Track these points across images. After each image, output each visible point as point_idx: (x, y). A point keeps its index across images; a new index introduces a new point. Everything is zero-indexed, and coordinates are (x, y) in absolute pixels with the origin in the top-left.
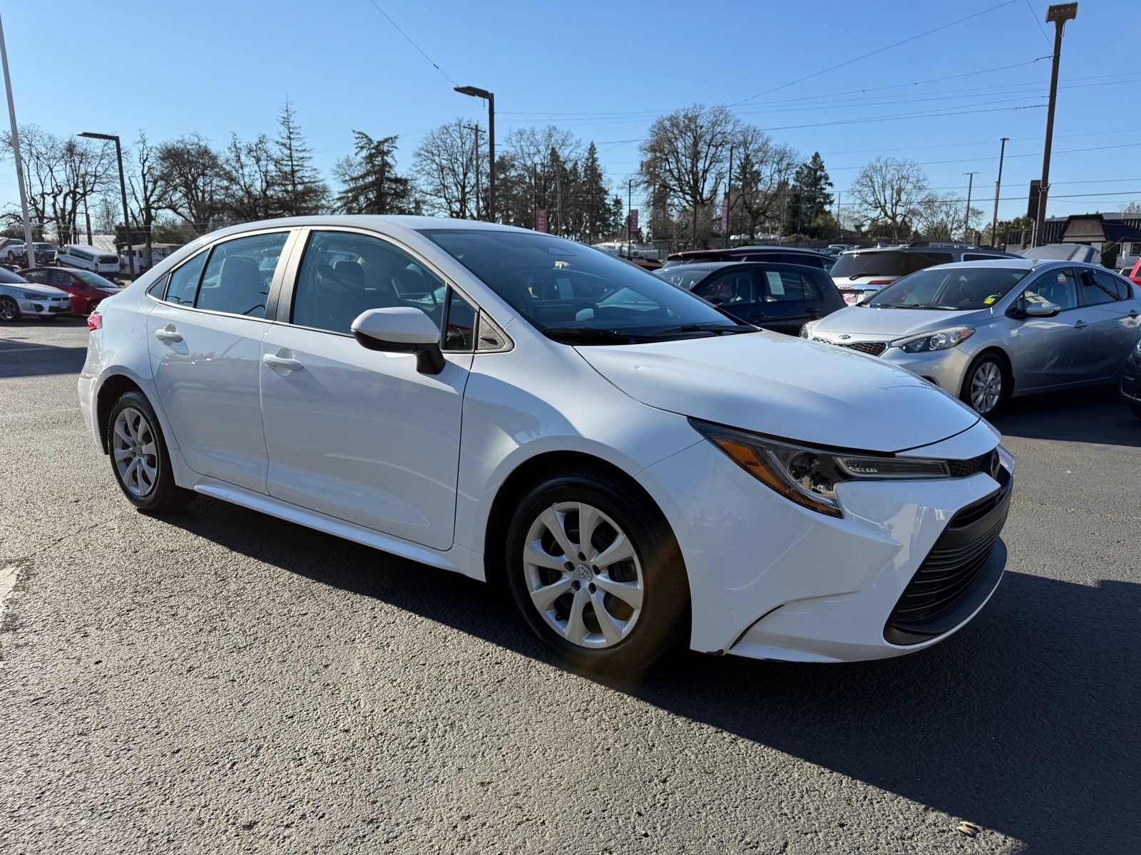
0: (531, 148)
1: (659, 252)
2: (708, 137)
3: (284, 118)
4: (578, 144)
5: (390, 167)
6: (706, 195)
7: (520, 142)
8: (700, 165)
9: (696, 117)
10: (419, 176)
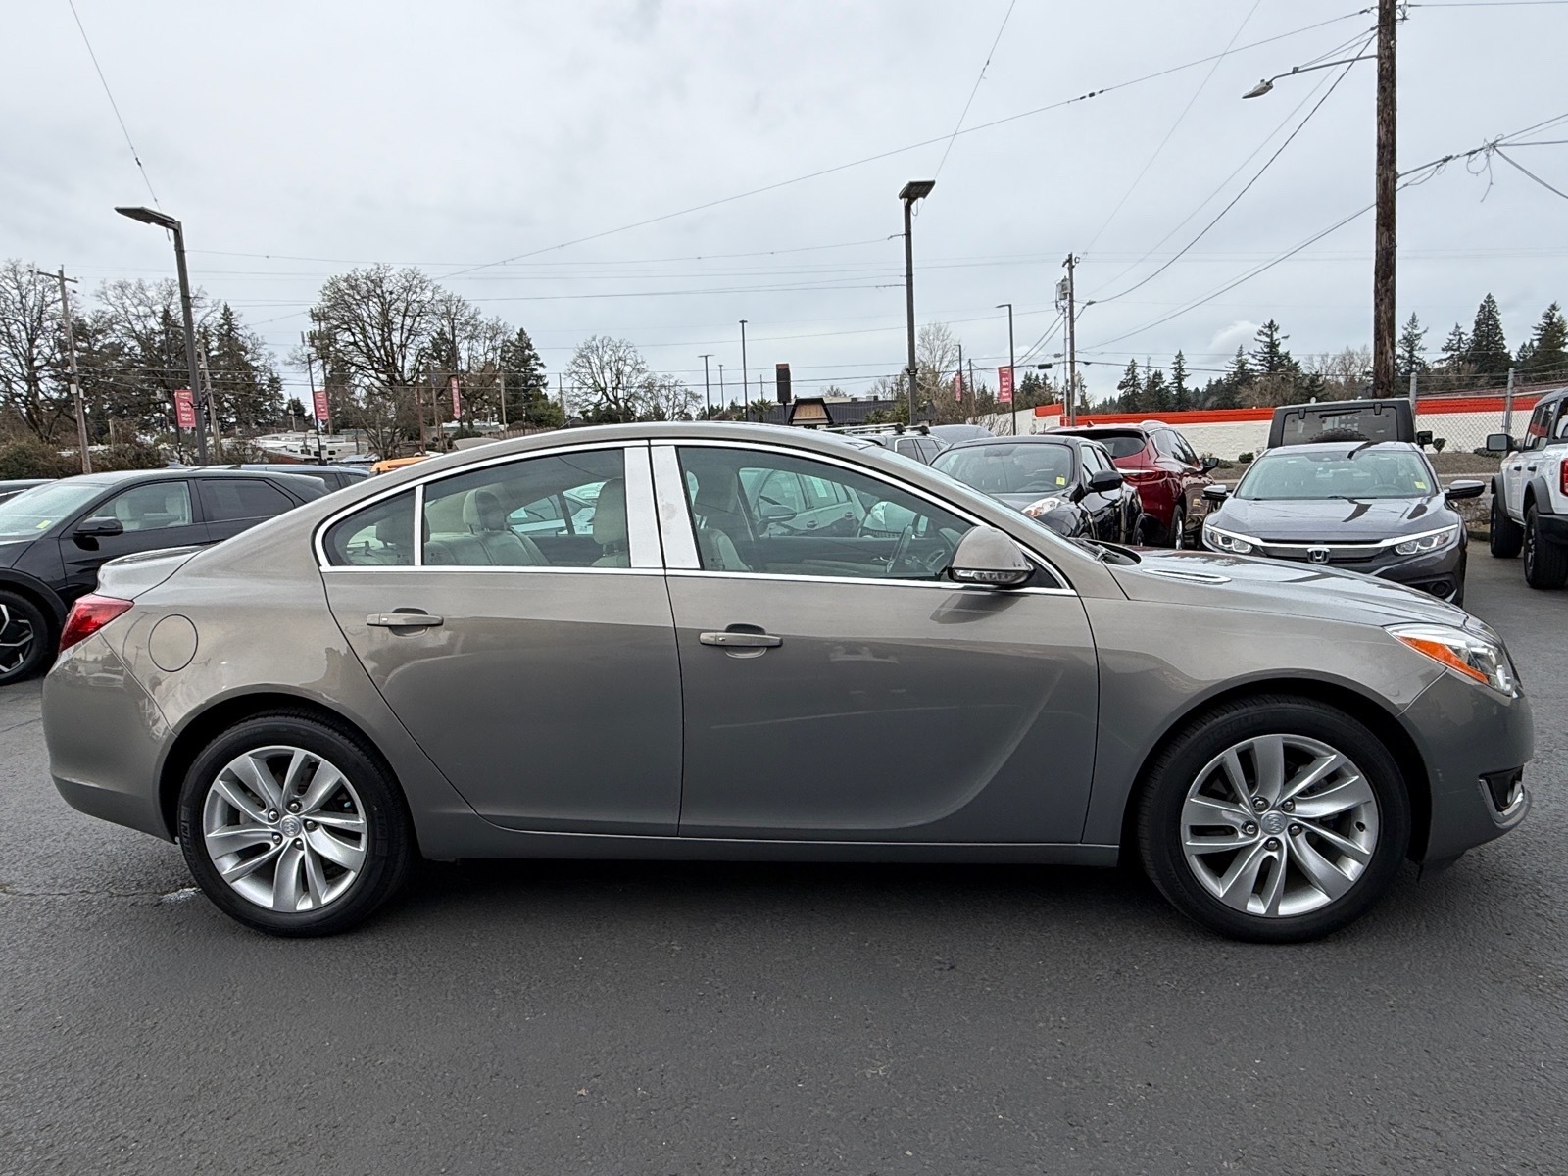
0: (141, 308)
1: (357, 444)
8: (396, 338)
9: (382, 282)
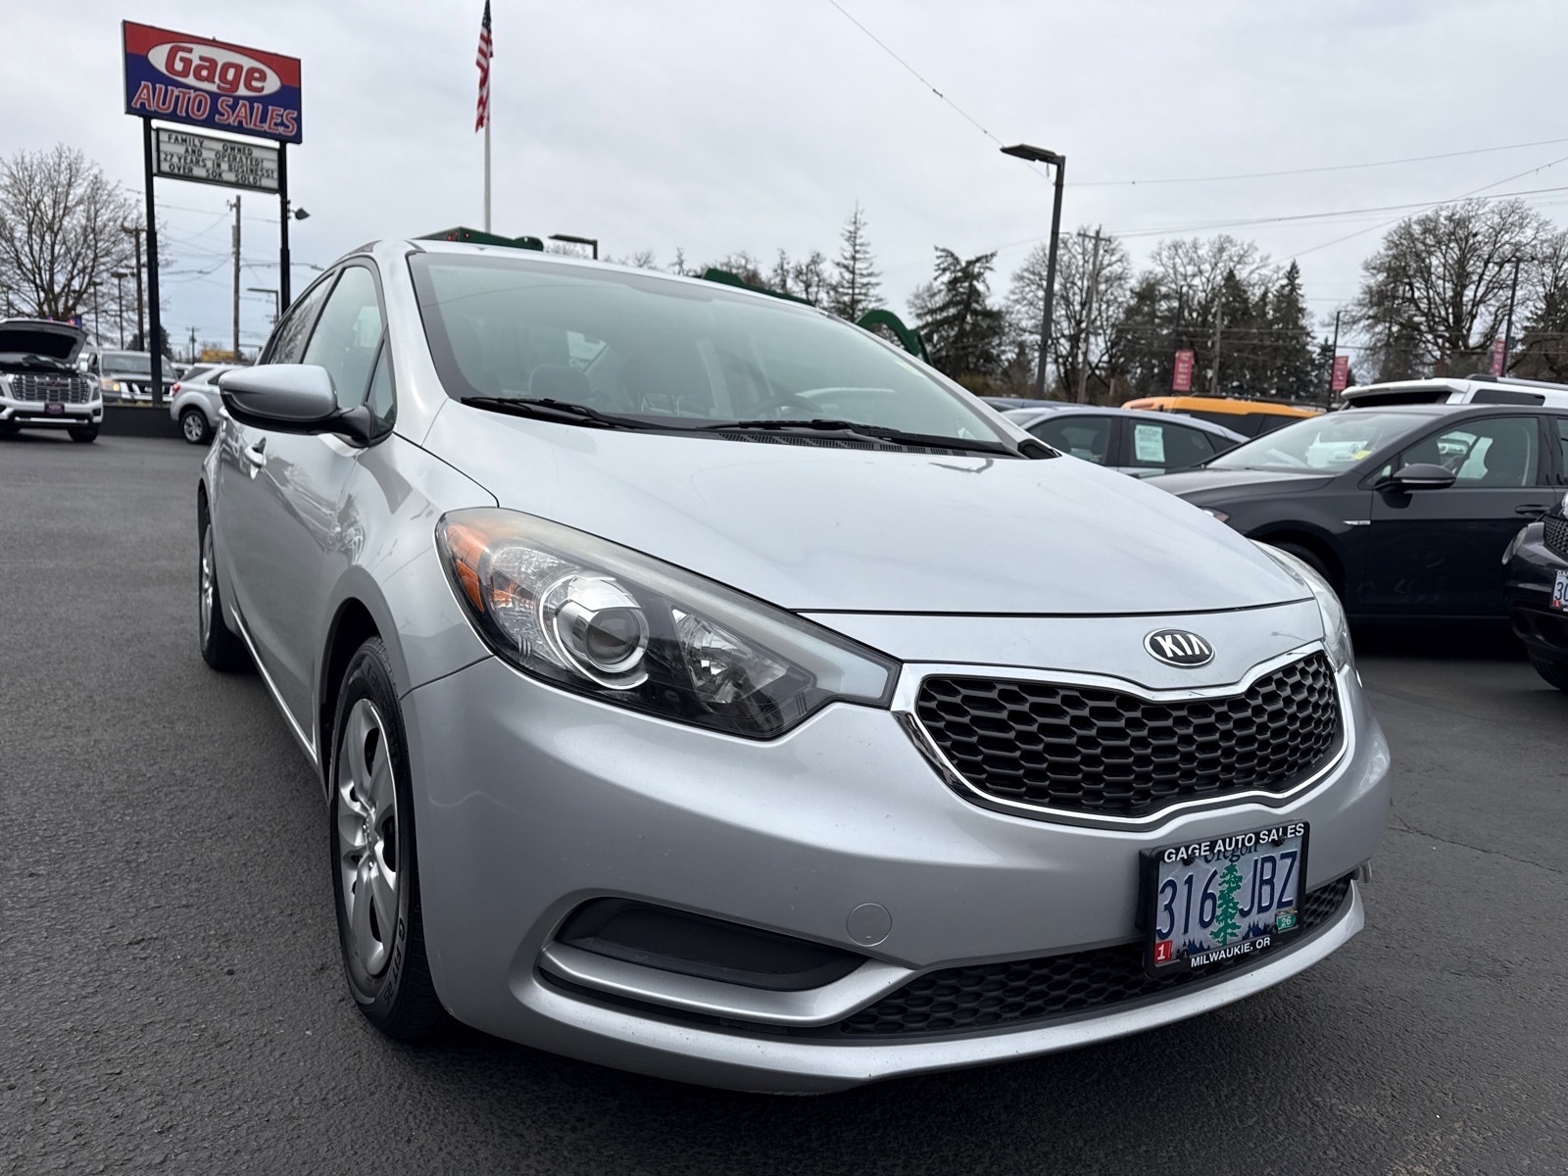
0: (1190, 267)
2: (1486, 250)
3: (850, 232)
4: (1265, 259)
5: (978, 294)
6: (1474, 340)
7: (1174, 258)
9: (1469, 219)
10: (1018, 307)
